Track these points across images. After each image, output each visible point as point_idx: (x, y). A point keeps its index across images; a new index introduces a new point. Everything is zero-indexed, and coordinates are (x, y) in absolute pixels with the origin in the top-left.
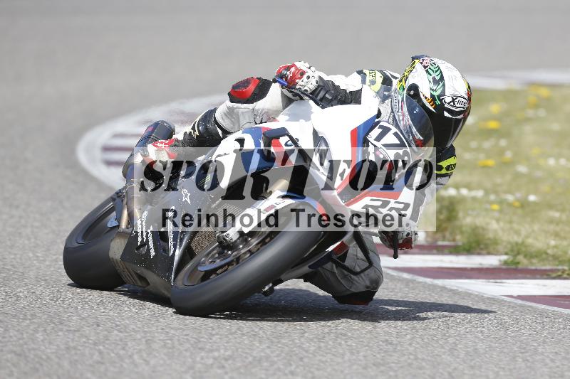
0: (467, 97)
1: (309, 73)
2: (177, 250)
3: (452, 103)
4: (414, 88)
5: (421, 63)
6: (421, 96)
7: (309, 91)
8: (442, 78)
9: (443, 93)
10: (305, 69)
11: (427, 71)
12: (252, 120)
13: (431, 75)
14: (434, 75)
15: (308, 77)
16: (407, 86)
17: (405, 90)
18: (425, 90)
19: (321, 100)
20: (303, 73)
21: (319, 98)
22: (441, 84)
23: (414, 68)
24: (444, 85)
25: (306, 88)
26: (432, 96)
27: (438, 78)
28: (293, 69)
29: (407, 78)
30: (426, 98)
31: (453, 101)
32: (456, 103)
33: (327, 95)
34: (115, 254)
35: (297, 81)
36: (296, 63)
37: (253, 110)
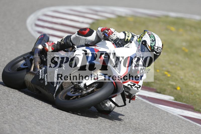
0: (162, 48)
1: (115, 33)
2: (58, 86)
3: (157, 49)
4: (145, 41)
5: (148, 33)
6: (147, 45)
7: (114, 40)
8: (155, 40)
9: (155, 45)
10: (113, 31)
11: (150, 36)
12: (84, 43)
13: (151, 38)
14: (152, 38)
15: (114, 35)
16: (142, 40)
17: (141, 42)
18: (149, 43)
19: (117, 43)
20: (112, 33)
21: (116, 43)
22: (155, 42)
23: (145, 34)
24: (155, 43)
25: (113, 38)
26: (151, 46)
27: (154, 40)
28: (109, 31)
29: (142, 37)
30: (149, 46)
32: (158, 49)
34: (27, 79)
35: (110, 35)
36: (111, 29)
37: (86, 39)
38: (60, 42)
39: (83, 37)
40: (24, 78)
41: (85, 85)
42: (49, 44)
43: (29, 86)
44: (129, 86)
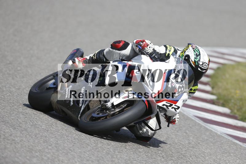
0: (208, 63)
1: (150, 45)
3: (202, 65)
4: (188, 56)
5: (192, 47)
7: (149, 53)
8: (200, 54)
9: (199, 60)
10: (149, 43)
11: (194, 50)
12: (119, 57)
13: (195, 52)
14: (196, 52)
15: (150, 47)
16: (185, 55)
17: (184, 57)
18: (192, 58)
19: (153, 57)
20: (148, 45)
23: (188, 48)
24: (200, 57)
25: (148, 51)
26: (195, 61)
27: (198, 54)
28: (144, 43)
29: (185, 51)
30: (192, 61)
31: (203, 64)
33: (156, 56)
34: (54, 100)
35: (145, 48)
36: (146, 41)
37: (120, 54)
38: (93, 57)
39: (117, 51)
40: (50, 99)
41: (113, 104)
42: (80, 60)
43: (56, 107)
44: (165, 107)
